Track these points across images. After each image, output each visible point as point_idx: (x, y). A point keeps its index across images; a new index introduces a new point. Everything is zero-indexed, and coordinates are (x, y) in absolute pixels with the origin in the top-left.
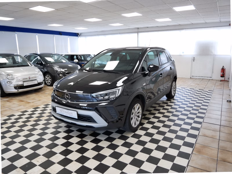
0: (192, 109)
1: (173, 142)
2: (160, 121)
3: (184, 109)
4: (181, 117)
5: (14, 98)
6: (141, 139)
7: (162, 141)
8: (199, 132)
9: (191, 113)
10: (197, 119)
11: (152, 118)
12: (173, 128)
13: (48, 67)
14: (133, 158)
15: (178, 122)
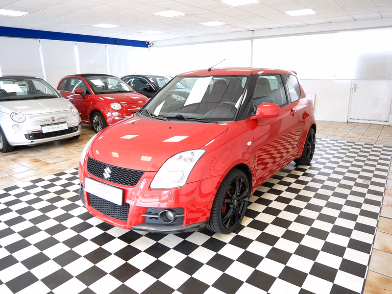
0: (354, 183)
1: (319, 260)
4: (334, 200)
5: (25, 155)
6: (250, 249)
7: (294, 257)
9: (353, 193)
10: (366, 207)
11: (276, 200)
12: (318, 225)
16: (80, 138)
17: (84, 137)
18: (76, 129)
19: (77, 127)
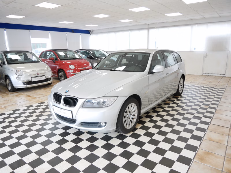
0: (199, 107)
1: (174, 144)
2: (163, 120)
3: (190, 108)
4: (187, 116)
5: (23, 93)
6: (140, 139)
7: (162, 143)
8: (204, 133)
9: (198, 113)
10: (204, 119)
11: (156, 116)
12: (176, 128)
14: (127, 160)
15: (182, 121)
18: (50, 79)
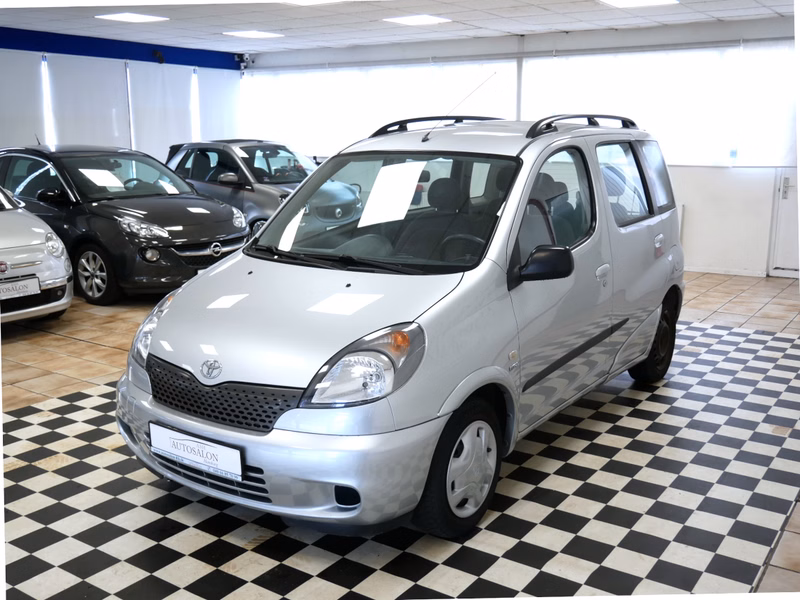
0: (750, 433)
10: (766, 488)
11: (556, 473)
12: (646, 525)
13: (94, 213)
16: (64, 316)
17: (76, 315)
18: (59, 293)
19: (62, 289)
